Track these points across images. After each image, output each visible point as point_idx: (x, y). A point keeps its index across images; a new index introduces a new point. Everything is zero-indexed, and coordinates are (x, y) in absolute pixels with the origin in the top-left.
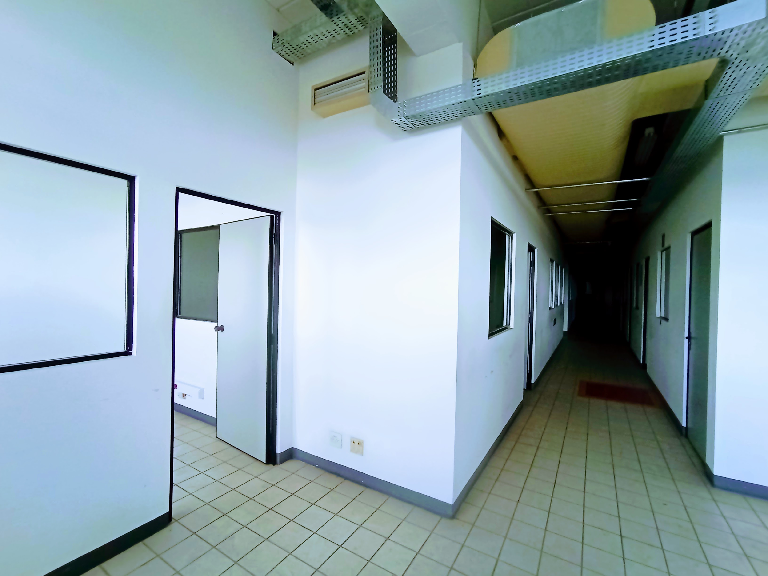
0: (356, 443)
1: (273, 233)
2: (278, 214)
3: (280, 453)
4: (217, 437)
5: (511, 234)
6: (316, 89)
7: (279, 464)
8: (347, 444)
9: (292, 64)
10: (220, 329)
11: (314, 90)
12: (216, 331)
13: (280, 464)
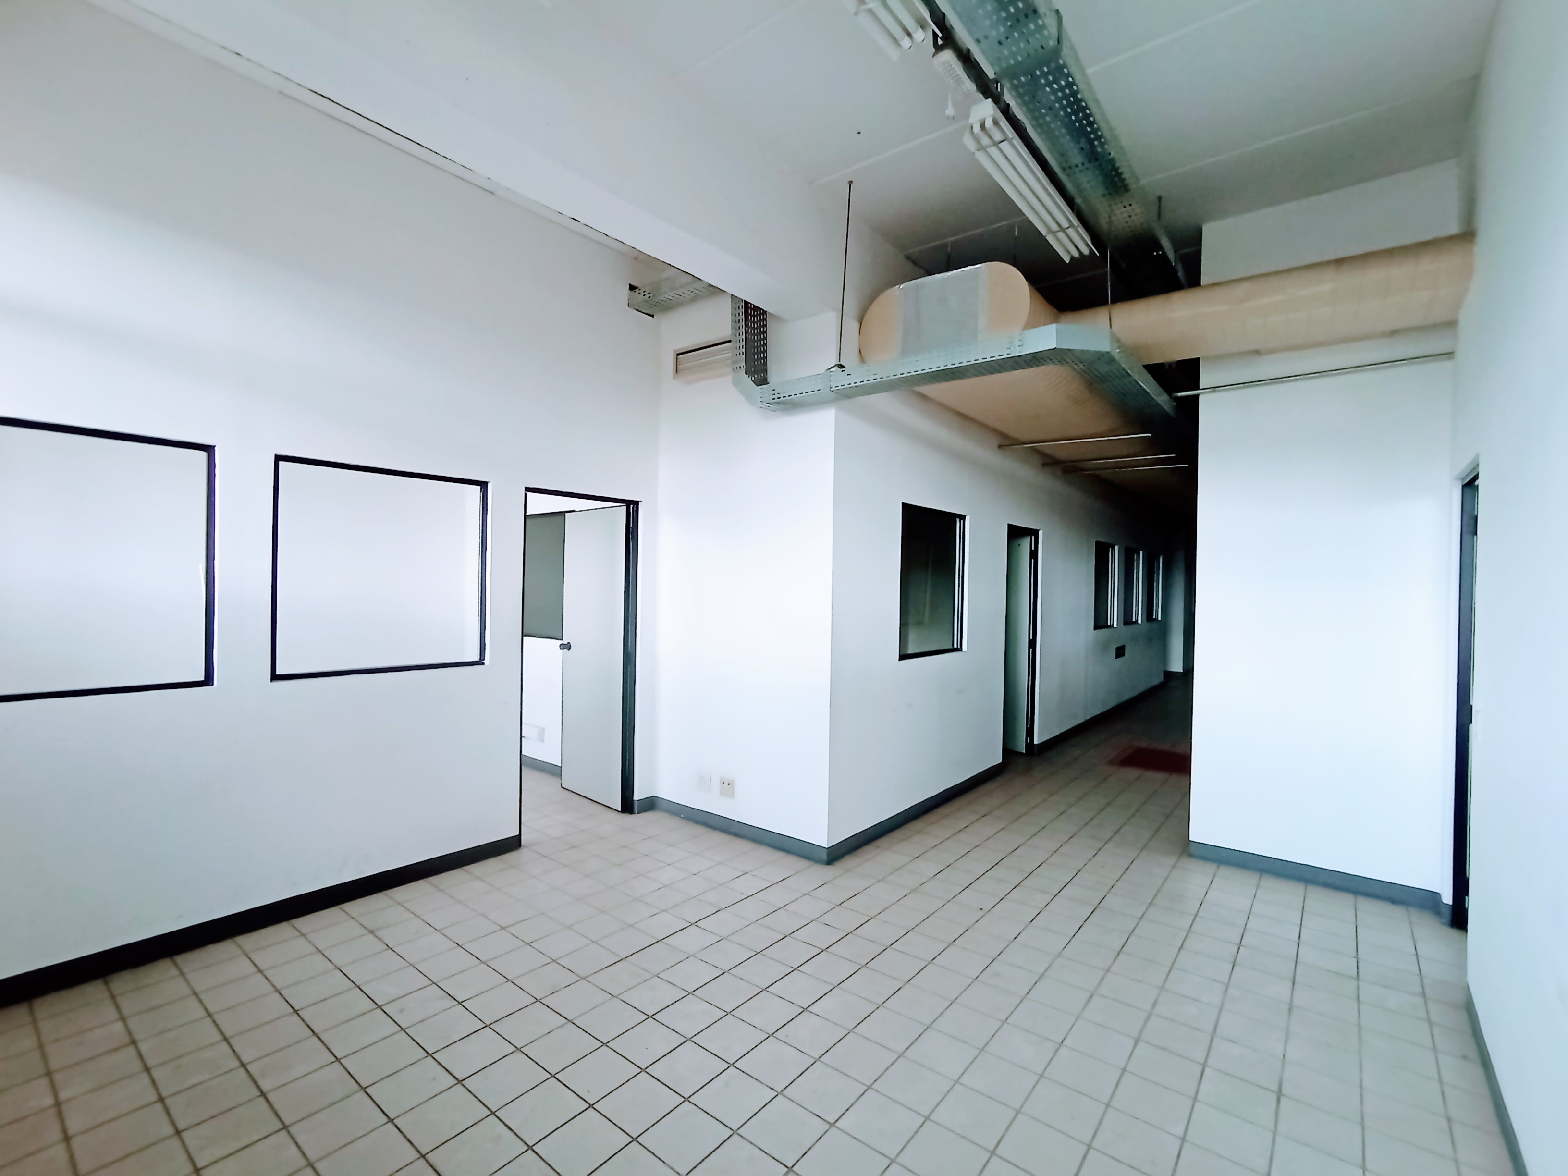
0: (726, 784)
1: (630, 527)
2: (636, 503)
3: (638, 800)
4: (563, 786)
5: (962, 517)
6: (678, 355)
7: (636, 812)
8: (716, 784)
9: (653, 316)
10: (567, 647)
11: (676, 355)
12: (561, 649)
13: (638, 813)
